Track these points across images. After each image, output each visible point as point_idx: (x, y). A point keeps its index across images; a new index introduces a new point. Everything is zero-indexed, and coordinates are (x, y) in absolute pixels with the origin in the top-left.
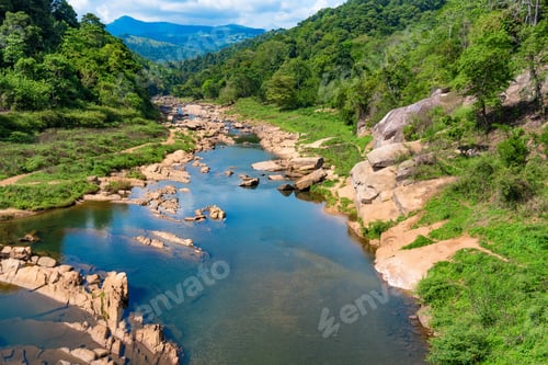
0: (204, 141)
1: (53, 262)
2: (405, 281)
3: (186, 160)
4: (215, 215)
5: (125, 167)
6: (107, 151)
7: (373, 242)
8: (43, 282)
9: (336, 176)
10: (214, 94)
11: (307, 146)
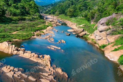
0: (54, 24)
1: (31, 52)
2: (114, 59)
3: (52, 29)
4: (63, 42)
5: (39, 30)
6: (34, 26)
7: (103, 49)
8: (30, 57)
9: (89, 33)
10: (54, 13)
11: (79, 26)
